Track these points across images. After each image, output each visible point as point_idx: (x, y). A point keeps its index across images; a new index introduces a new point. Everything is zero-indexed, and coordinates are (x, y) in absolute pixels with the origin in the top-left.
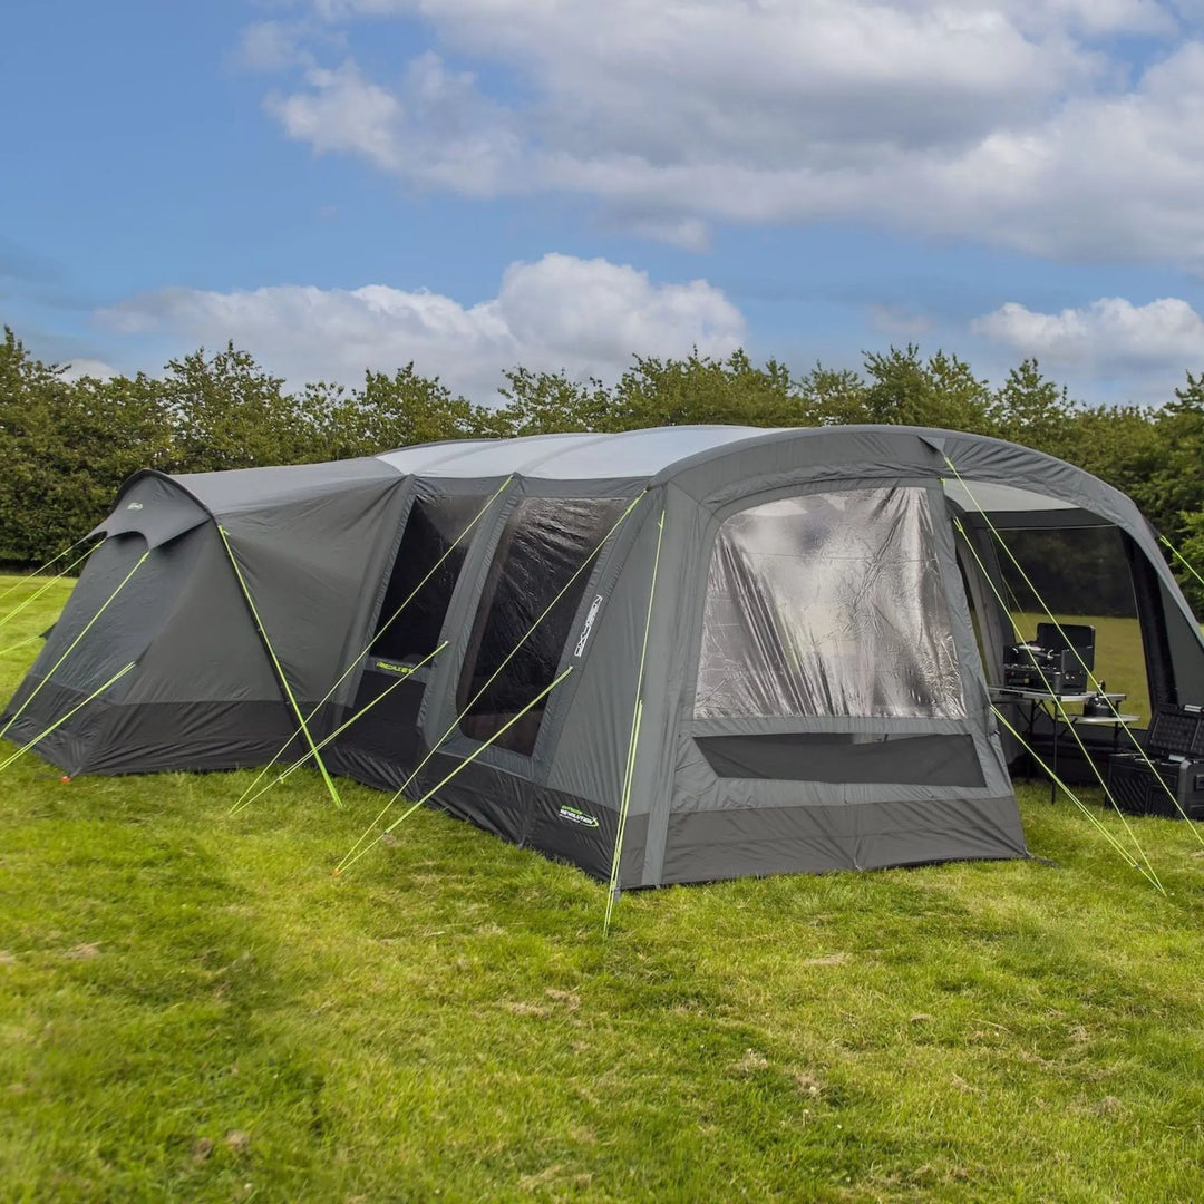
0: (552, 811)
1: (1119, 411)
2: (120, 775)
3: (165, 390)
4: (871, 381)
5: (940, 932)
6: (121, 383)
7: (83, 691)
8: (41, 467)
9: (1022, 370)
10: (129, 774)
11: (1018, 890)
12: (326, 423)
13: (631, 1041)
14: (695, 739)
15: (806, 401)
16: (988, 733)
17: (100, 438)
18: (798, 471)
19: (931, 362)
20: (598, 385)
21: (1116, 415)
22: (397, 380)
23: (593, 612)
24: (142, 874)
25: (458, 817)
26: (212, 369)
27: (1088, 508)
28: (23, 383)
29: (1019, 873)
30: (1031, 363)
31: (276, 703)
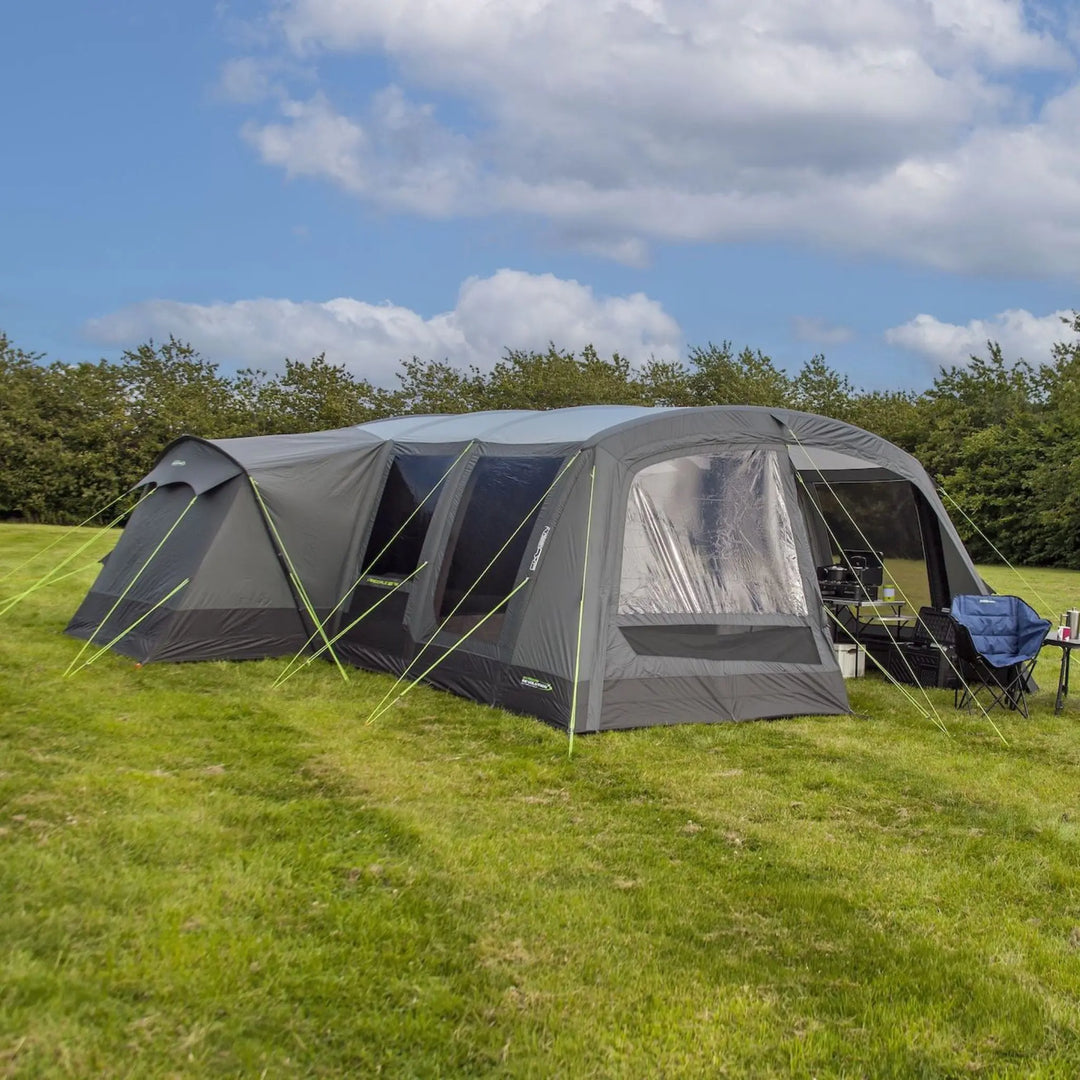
0: (516, 681)
1: (890, 396)
2: (178, 663)
3: (123, 374)
4: (694, 370)
5: (799, 756)
6: (85, 369)
7: (146, 602)
8: (22, 434)
9: (813, 362)
10: (185, 662)
11: (849, 733)
12: (255, 400)
13: (610, 817)
14: (620, 628)
15: (643, 385)
16: (822, 626)
17: (70, 412)
18: (688, 437)
19: (741, 356)
20: (476, 371)
21: (887, 399)
22: (312, 366)
23: (544, 538)
24: (232, 724)
25: (440, 689)
26: (161, 357)
27: (887, 468)
28: (7, 367)
29: (848, 723)
30: (820, 357)
31: (292, 609)
